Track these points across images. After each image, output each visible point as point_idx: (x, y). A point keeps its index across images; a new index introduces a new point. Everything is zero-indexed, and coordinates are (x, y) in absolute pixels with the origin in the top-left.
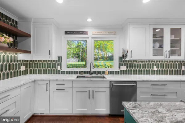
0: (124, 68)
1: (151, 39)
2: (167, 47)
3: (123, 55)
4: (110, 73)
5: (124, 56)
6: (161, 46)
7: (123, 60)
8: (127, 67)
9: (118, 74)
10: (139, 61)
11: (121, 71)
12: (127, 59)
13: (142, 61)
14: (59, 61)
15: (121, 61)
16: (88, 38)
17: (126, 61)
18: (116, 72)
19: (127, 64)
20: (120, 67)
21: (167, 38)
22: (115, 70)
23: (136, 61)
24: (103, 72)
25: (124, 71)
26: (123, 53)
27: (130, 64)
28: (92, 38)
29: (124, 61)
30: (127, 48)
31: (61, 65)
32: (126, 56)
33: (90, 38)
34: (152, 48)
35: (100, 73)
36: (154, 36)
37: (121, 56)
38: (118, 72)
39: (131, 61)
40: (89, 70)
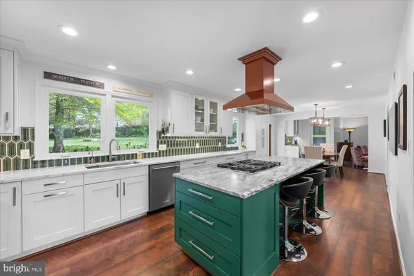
0: (163, 147)
1: (194, 111)
2: (207, 123)
3: (163, 129)
4: (145, 156)
5: (164, 131)
6: (202, 120)
7: (163, 135)
8: (168, 146)
9: (156, 156)
10: (181, 138)
11: (160, 151)
12: (168, 135)
13: (184, 138)
14: (25, 138)
15: (160, 138)
16: (105, 95)
17: (166, 137)
18: (153, 153)
19: (168, 142)
20: (158, 147)
21: (207, 112)
22: (151, 152)
23: (178, 137)
24: (134, 156)
25: (163, 151)
26: (163, 125)
27: (171, 141)
28: (113, 96)
29: (163, 137)
30: (169, 120)
31: (31, 147)
32: (167, 130)
33: (109, 97)
34: (194, 122)
35: (128, 157)
36: (197, 108)
37: (160, 130)
38: (156, 153)
39: (173, 137)
40: (108, 154)
